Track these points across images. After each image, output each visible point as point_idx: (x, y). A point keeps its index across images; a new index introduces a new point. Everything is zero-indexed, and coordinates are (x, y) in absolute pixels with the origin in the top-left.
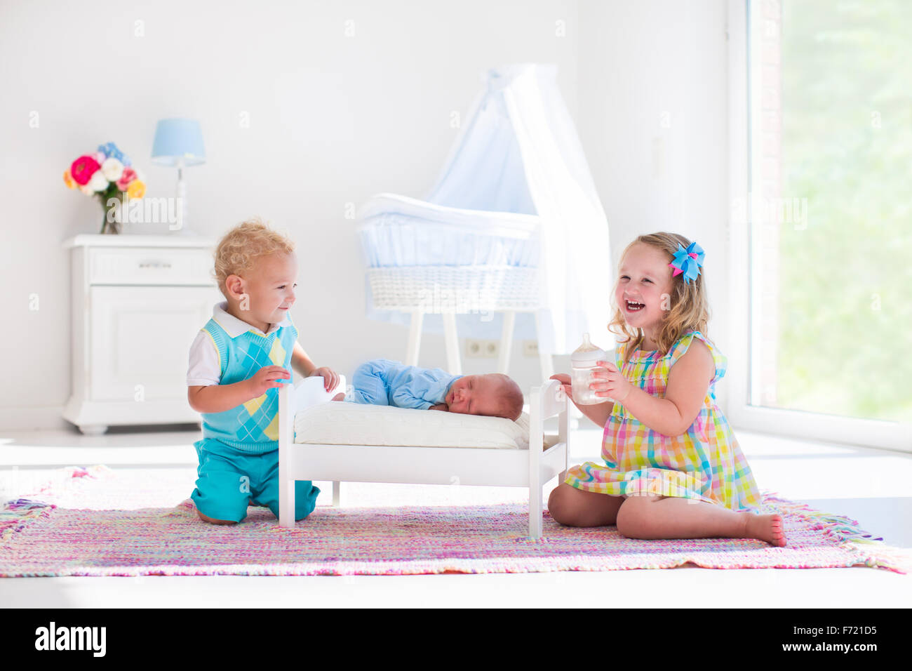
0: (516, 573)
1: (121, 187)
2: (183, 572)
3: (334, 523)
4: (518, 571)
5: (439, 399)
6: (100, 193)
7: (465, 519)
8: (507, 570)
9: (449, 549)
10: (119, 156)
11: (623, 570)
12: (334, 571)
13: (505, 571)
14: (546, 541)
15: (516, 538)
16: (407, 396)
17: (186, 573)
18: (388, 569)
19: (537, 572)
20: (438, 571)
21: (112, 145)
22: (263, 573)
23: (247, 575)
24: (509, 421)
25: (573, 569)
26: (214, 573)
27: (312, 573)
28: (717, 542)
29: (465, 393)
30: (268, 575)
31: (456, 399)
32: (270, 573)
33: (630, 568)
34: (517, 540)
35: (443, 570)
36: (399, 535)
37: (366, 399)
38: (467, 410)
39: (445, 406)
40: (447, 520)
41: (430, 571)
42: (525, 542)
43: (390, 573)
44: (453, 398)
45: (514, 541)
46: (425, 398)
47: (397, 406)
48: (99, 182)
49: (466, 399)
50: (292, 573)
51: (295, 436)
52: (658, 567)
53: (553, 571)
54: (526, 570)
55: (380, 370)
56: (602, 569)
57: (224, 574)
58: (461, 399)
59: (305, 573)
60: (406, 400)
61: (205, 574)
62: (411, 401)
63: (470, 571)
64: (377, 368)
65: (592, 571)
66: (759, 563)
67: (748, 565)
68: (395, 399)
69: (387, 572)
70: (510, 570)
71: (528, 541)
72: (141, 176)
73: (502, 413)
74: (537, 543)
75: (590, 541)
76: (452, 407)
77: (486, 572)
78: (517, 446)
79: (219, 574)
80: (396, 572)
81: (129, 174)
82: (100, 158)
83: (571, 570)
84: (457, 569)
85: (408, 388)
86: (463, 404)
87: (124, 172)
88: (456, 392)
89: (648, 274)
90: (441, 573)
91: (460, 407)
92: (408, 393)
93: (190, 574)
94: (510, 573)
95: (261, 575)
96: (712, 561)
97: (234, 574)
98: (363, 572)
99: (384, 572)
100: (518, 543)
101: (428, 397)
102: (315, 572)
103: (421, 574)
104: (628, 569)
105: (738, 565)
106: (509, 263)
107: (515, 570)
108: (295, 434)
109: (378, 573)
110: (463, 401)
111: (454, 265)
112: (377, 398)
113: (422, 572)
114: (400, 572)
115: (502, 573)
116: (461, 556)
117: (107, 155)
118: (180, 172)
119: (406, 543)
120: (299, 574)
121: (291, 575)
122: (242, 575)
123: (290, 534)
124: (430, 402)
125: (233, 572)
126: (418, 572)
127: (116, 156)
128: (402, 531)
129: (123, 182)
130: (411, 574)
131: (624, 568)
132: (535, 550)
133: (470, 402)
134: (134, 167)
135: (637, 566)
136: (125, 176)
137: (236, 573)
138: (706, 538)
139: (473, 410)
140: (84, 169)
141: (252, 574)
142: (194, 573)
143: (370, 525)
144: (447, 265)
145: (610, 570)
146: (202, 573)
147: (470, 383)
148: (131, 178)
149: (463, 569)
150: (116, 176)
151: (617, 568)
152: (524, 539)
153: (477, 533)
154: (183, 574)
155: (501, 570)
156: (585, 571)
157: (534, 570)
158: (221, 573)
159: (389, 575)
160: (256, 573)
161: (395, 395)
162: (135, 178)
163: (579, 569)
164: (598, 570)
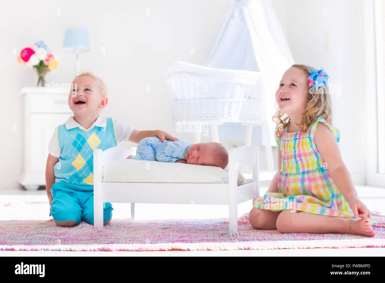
0: (213, 250)
1: (46, 63)
2: (25, 248)
3: (125, 227)
4: (214, 249)
5: (181, 156)
6: (36, 67)
7: (198, 225)
8: (207, 249)
9: (181, 239)
10: (45, 47)
11: (276, 249)
12: (108, 248)
13: (206, 249)
14: (238, 235)
15: (222, 233)
16: (163, 155)
17: (26, 249)
18: (139, 248)
19: (226, 250)
20: (168, 249)
21: (42, 42)
22: (68, 249)
23: (60, 251)
24: (220, 169)
25: (247, 248)
26: (41, 249)
27: (96, 250)
28: (336, 235)
29: (195, 153)
30: (71, 251)
31: (190, 157)
32: (73, 249)
33: (280, 248)
34: (222, 235)
35: (170, 249)
36: (158, 232)
37: (142, 158)
38: (196, 162)
39: (185, 161)
40: (189, 226)
41: (163, 249)
42: (226, 236)
43: (140, 250)
44: (189, 156)
45: (221, 235)
46: (173, 156)
47: (158, 161)
48: (34, 60)
49: (196, 156)
50: (85, 250)
51: (103, 178)
52: (297, 247)
53: (234, 250)
54: (219, 249)
55: (151, 142)
56: (263, 248)
57: (47, 250)
58: (193, 156)
59: (92, 250)
60: (162, 158)
61: (36, 250)
62: (166, 158)
63: (186, 249)
64: (149, 141)
65: (258, 249)
66: (358, 245)
67: (353, 246)
68: (157, 158)
69: (138, 249)
70: (210, 249)
71: (228, 235)
72: (57, 58)
73: (216, 164)
74: (233, 236)
75: (263, 235)
76: (188, 161)
77: (195, 249)
78: (223, 181)
79: (44, 250)
80: (144, 249)
81: (50, 56)
82: (34, 48)
83: (245, 249)
84: (178, 248)
85: (163, 151)
86: (194, 159)
87: (47, 55)
88: (190, 152)
89: (294, 81)
90: (169, 250)
91: (192, 161)
92: (164, 154)
93: (28, 250)
94: (209, 250)
95: (67, 251)
96: (331, 244)
97: (53, 250)
98: (125, 249)
99: (137, 250)
100: (222, 236)
101: (174, 155)
102: (98, 249)
103: (158, 250)
104: (279, 249)
105: (347, 246)
106: (245, 97)
107: (212, 249)
108: (103, 177)
109: (133, 250)
110: (193, 158)
111: (215, 99)
112: (148, 157)
113: (159, 249)
114: (146, 249)
115: (205, 250)
116: (186, 242)
117: (39, 47)
118: (77, 56)
119: (159, 236)
120: (89, 250)
121: (84, 251)
122: (57, 251)
123: (98, 232)
124: (176, 158)
125: (52, 249)
126: (156, 250)
127: (43, 47)
128: (160, 230)
129: (47, 60)
130: (152, 251)
131: (277, 248)
132: (230, 239)
133: (198, 158)
134: (53, 53)
135: (285, 247)
136: (48, 57)
137: (54, 249)
138: (330, 233)
139: (199, 162)
140: (27, 54)
141: (63, 250)
142: (31, 250)
143: (145, 228)
144: (212, 98)
145: (268, 249)
146: (35, 249)
147: (198, 148)
148: (51, 58)
149: (182, 248)
150: (43, 57)
151: (273, 248)
152: (226, 234)
153: (202, 231)
154: (25, 250)
155: (204, 249)
156: (254, 249)
157: (223, 248)
158: (46, 249)
159: (139, 251)
160: (65, 250)
161: (157, 155)
162: (53, 58)
163: (250, 248)
164: (261, 249)
